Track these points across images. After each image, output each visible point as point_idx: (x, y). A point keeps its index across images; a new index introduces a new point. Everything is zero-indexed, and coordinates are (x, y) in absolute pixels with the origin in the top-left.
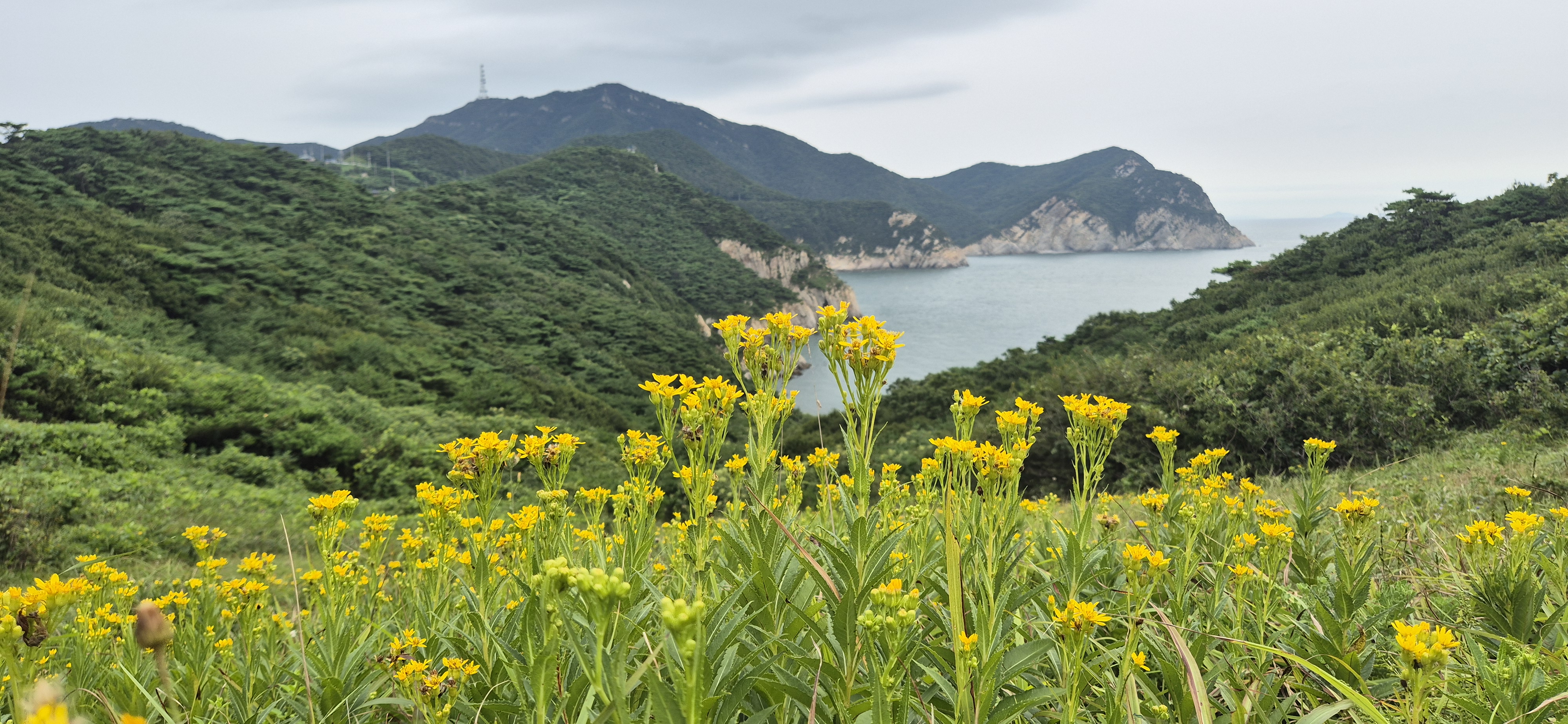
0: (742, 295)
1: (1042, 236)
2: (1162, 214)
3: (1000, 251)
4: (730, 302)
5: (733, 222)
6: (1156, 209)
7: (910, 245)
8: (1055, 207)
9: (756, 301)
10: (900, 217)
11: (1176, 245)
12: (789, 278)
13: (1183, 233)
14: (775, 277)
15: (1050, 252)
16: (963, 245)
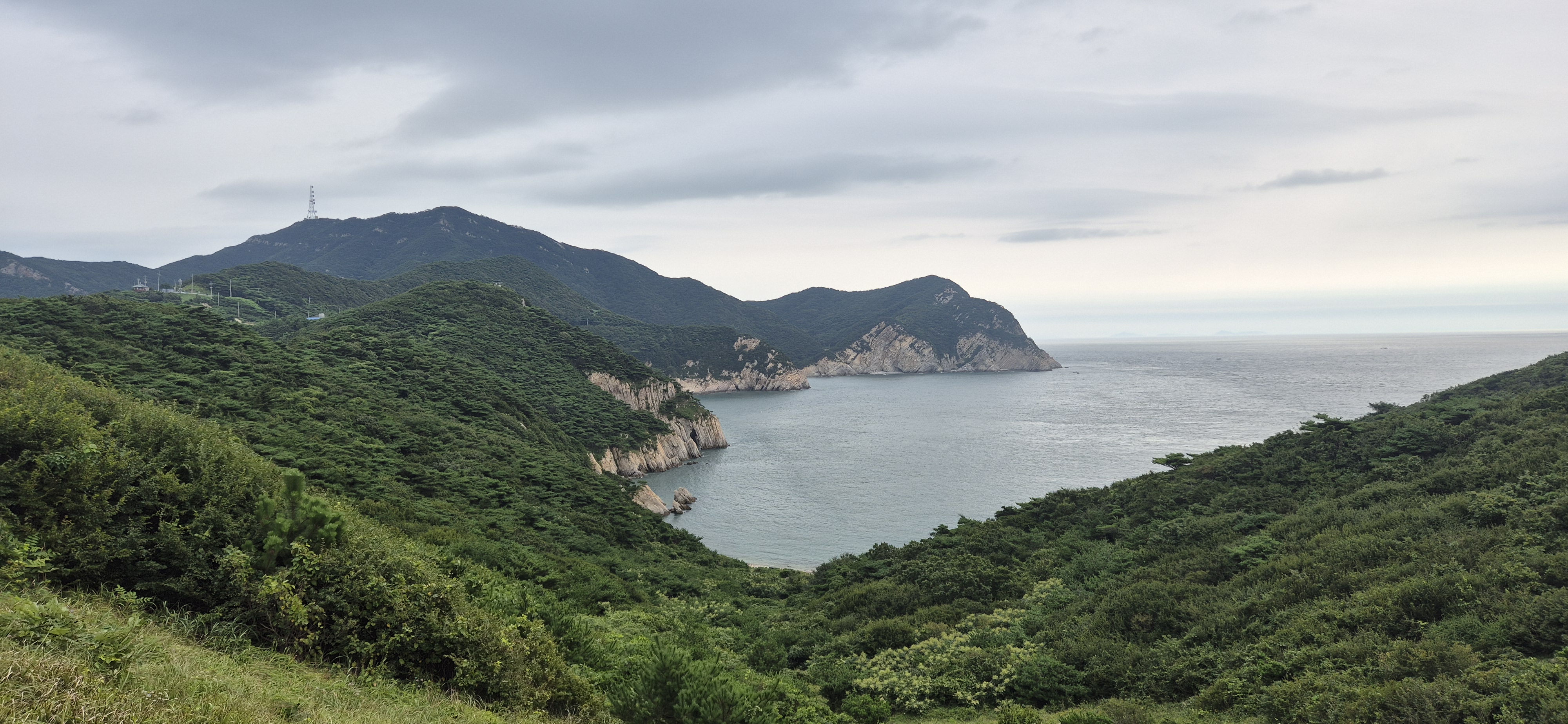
0: (618, 428)
1: (874, 358)
2: (979, 339)
3: (835, 373)
4: (606, 435)
5: (602, 355)
6: (974, 334)
7: (755, 368)
8: (884, 331)
9: (632, 434)
10: (744, 342)
11: (993, 367)
12: (657, 408)
13: (998, 356)
14: (644, 408)
15: (881, 373)
16: (800, 367)
